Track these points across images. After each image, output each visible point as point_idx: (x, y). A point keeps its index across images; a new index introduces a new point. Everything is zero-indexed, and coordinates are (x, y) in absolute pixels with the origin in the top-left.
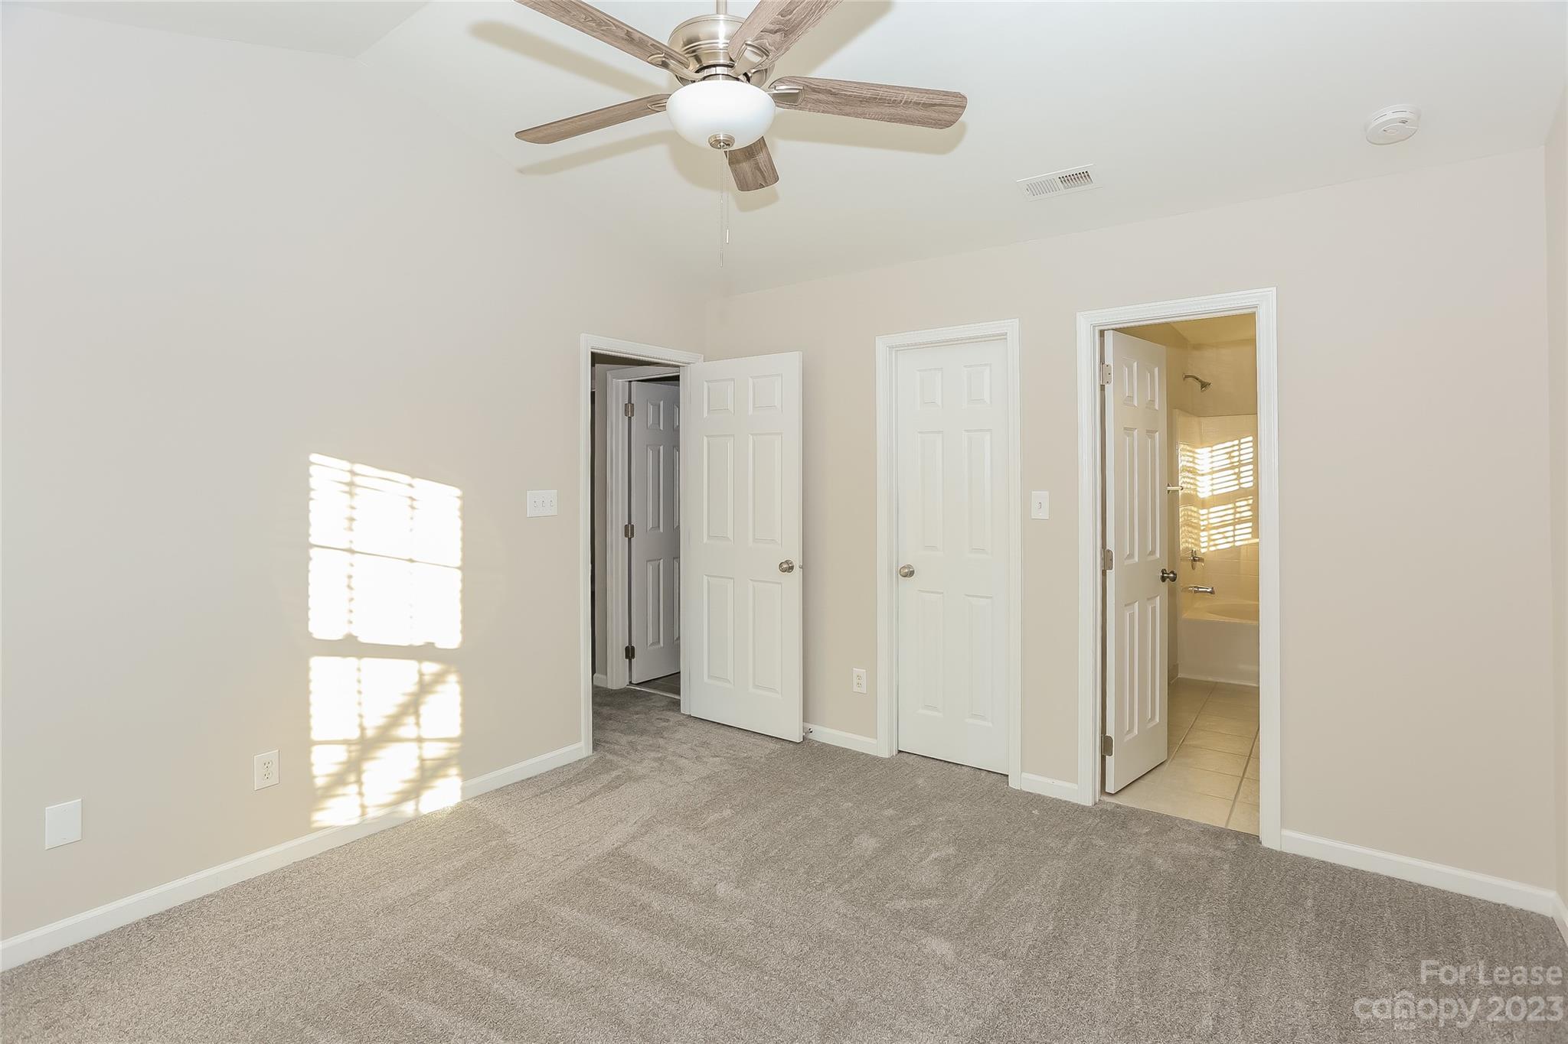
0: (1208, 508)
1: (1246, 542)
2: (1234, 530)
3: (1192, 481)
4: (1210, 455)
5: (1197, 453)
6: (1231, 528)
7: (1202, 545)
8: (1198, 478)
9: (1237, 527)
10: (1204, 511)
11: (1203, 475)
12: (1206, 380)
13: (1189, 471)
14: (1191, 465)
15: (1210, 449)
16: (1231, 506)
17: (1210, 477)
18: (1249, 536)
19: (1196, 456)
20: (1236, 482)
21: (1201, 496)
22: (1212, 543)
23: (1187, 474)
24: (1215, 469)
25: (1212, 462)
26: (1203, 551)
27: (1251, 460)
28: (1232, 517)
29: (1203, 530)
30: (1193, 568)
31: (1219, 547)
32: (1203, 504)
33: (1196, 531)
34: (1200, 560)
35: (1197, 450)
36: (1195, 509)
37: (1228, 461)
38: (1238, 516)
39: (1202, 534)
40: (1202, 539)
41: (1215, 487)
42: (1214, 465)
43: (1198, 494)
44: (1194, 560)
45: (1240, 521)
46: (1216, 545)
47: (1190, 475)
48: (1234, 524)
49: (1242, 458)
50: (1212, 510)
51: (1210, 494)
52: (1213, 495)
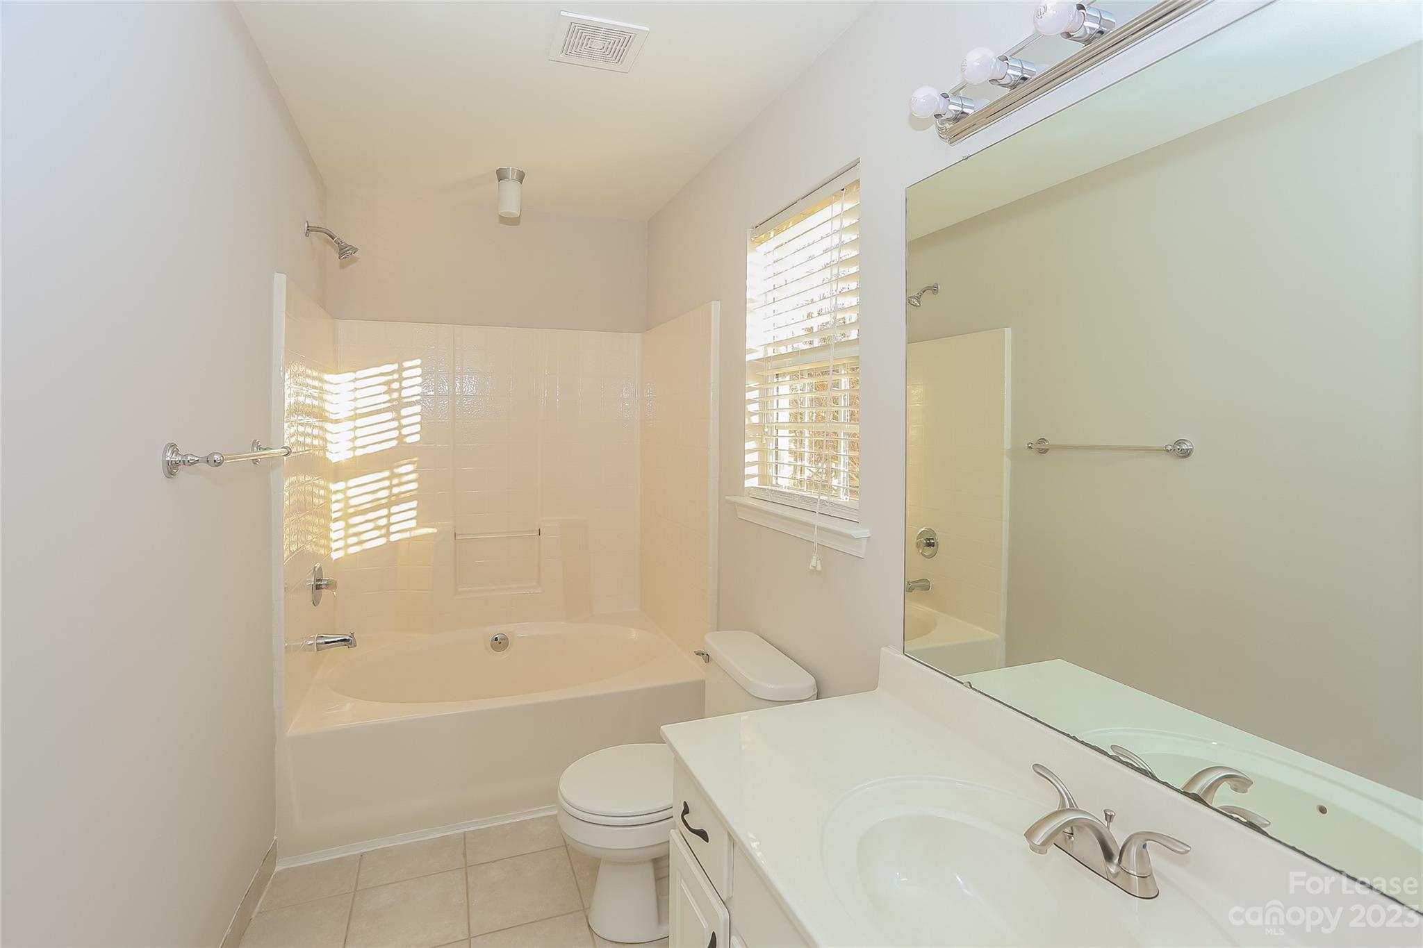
0: (346, 479)
1: (407, 535)
2: (389, 516)
3: (316, 432)
4: (352, 386)
5: (326, 382)
6: (384, 512)
7: (334, 546)
8: (328, 426)
9: (394, 509)
10: (341, 485)
11: (337, 421)
12: (348, 240)
13: (309, 414)
14: (316, 403)
15: (351, 376)
16: (386, 474)
17: (351, 424)
18: (413, 523)
19: (326, 387)
20: (395, 424)
21: (333, 458)
22: (352, 540)
23: (303, 418)
24: (359, 411)
25: (355, 400)
26: (335, 556)
27: (418, 398)
28: (385, 493)
29: (336, 520)
30: (315, 602)
31: (367, 546)
32: (339, 472)
33: (322, 521)
34: (331, 585)
35: (327, 377)
36: (322, 483)
37: (387, 397)
38: (395, 490)
39: (334, 526)
40: (334, 536)
41: (358, 443)
42: (359, 404)
43: (328, 455)
44: (318, 587)
45: (399, 499)
46: (361, 543)
47: (313, 421)
48: (388, 506)
49: (405, 393)
50: (352, 482)
51: (350, 454)
52: (355, 457)
